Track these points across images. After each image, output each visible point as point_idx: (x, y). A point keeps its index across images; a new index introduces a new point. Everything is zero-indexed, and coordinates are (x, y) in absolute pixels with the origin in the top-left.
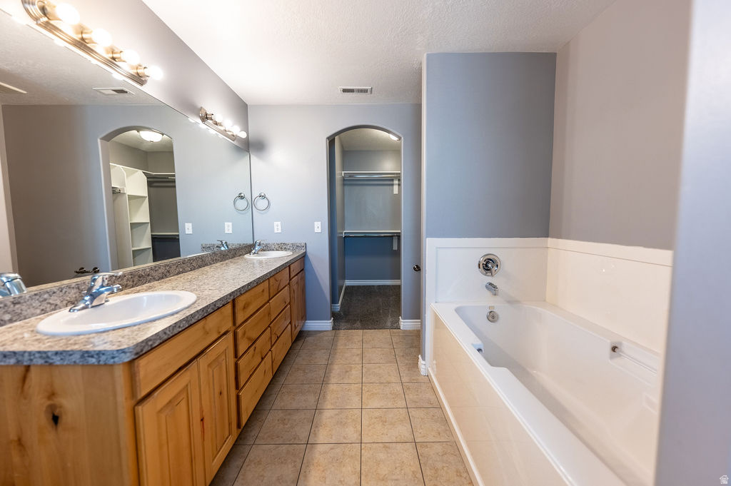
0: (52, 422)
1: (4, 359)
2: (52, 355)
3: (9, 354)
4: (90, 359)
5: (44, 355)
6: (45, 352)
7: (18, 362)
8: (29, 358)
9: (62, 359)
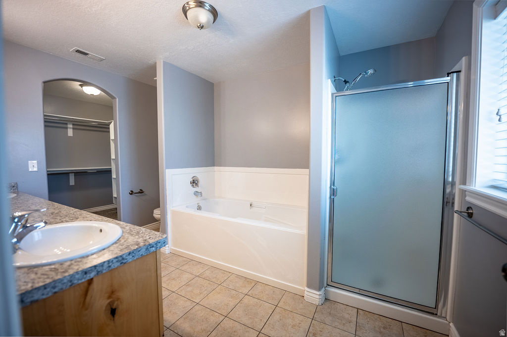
0: (111, 316)
1: (85, 276)
2: (126, 256)
3: (90, 269)
4: (151, 249)
5: (120, 259)
6: (121, 256)
7: (98, 272)
8: (107, 266)
9: (133, 256)
